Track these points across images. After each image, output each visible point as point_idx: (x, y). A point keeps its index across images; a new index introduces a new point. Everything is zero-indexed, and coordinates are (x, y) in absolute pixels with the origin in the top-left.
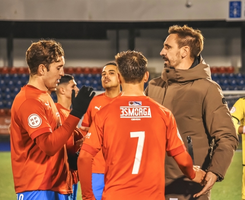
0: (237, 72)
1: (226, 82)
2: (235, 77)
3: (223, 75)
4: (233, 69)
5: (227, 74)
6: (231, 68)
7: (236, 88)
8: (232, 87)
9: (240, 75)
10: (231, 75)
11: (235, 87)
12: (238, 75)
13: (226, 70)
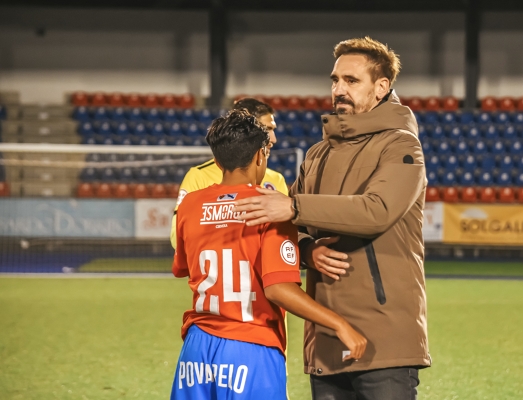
0: (200, 106)
1: (176, 127)
2: (196, 117)
3: (171, 112)
4: (192, 101)
5: (180, 109)
6: (187, 99)
7: (197, 142)
8: (189, 139)
9: (206, 113)
10: (188, 112)
11: (194, 140)
12: (202, 112)
13: (177, 101)
